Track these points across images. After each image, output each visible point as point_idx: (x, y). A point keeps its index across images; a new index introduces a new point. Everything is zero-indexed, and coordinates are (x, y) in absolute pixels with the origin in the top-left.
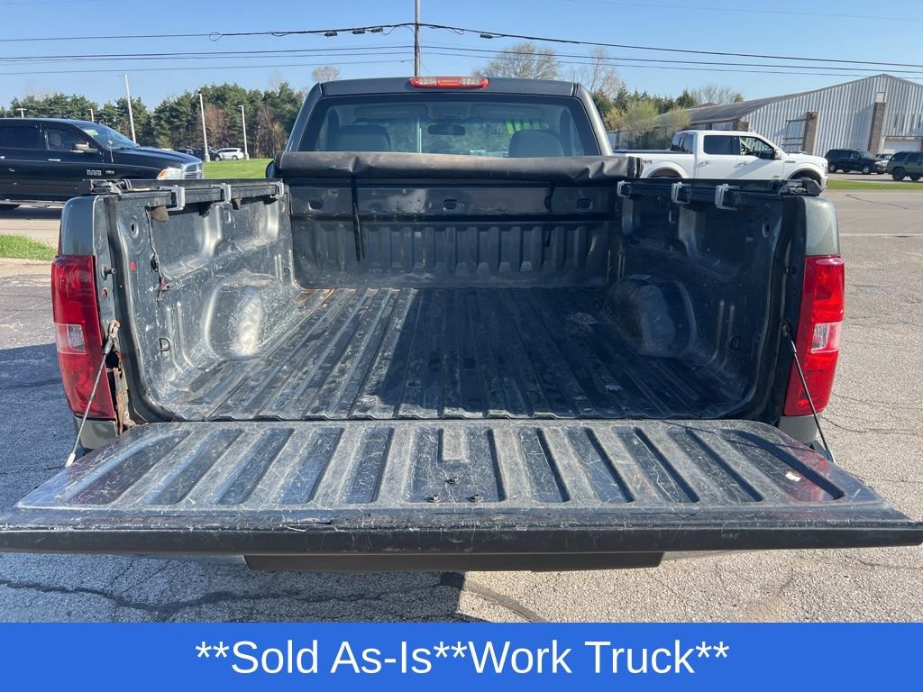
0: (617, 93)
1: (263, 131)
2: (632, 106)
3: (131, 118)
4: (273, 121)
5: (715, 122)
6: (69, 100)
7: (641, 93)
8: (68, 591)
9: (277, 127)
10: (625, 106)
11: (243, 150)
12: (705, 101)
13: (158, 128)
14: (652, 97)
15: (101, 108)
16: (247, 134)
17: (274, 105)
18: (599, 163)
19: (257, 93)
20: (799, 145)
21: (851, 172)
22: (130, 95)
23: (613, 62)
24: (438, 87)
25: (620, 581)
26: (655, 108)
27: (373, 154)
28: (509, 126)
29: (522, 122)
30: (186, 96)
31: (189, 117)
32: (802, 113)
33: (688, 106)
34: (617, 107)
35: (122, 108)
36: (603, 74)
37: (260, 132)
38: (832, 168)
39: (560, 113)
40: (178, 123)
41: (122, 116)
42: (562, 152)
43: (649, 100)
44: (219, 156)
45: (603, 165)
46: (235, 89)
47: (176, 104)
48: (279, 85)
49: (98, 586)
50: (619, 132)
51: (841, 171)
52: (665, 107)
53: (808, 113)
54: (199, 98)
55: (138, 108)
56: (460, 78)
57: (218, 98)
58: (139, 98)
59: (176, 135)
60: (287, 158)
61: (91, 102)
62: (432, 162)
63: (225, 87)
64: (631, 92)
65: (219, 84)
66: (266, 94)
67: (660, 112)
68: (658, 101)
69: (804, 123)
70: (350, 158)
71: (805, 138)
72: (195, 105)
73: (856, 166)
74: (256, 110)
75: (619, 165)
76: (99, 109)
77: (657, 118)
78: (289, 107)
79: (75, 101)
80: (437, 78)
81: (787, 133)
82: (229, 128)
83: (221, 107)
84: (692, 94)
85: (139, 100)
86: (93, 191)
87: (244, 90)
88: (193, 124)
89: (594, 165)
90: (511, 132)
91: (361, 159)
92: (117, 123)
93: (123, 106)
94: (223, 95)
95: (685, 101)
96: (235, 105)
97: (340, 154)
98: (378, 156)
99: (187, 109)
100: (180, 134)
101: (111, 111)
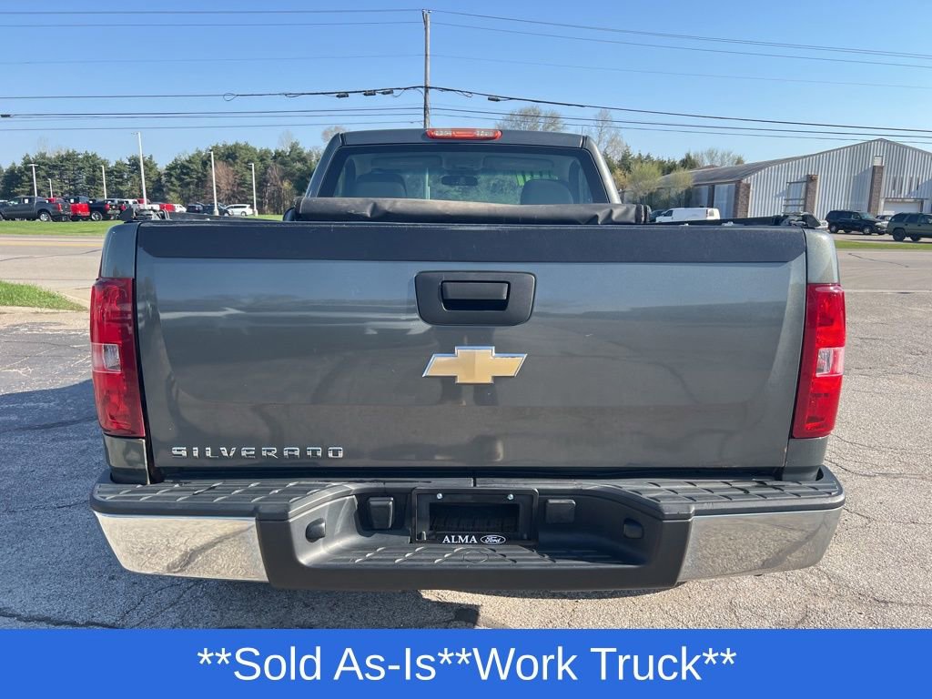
0: (621, 155)
1: (273, 188)
2: (636, 168)
3: (143, 175)
4: (282, 179)
5: (718, 183)
6: (80, 156)
7: (644, 154)
8: (78, 625)
9: (286, 185)
10: (629, 167)
11: (252, 207)
12: (707, 163)
13: (168, 184)
14: (655, 159)
15: (112, 164)
16: (257, 192)
17: (283, 163)
18: (607, 210)
19: (267, 152)
20: (800, 205)
21: (853, 232)
22: (142, 154)
23: (617, 124)
24: (453, 138)
25: (635, 616)
26: (658, 169)
27: (390, 200)
28: (520, 178)
29: (532, 174)
30: (197, 154)
31: (200, 175)
32: (802, 175)
33: (690, 168)
34: (621, 168)
35: (133, 165)
36: (607, 137)
37: (270, 189)
38: (833, 229)
39: (570, 164)
40: (189, 180)
41: (133, 172)
42: (571, 199)
43: (653, 162)
44: (228, 212)
45: (611, 212)
46: (247, 148)
47: (187, 161)
48: (289, 144)
49: (108, 620)
50: (624, 192)
51: (842, 231)
52: (668, 169)
53: (808, 175)
54: (210, 156)
55: (150, 165)
56: (474, 130)
57: (229, 156)
58: (151, 156)
59: (186, 191)
60: (307, 203)
61: (103, 158)
62: (447, 208)
63: (236, 146)
64: (635, 155)
65: (230, 143)
66: (277, 152)
67: (663, 174)
68: (662, 163)
69: (804, 184)
70: (368, 203)
71: (805, 199)
72: (205, 163)
73: (857, 227)
74: (266, 168)
75: (627, 212)
76: (110, 166)
77: (660, 179)
78: (299, 165)
79: (87, 158)
80: (453, 130)
81: (788, 194)
82: (239, 185)
83: (231, 165)
84: (695, 156)
85: (151, 158)
86: (135, 219)
87: (255, 149)
88: (203, 181)
89: (604, 211)
90: (522, 183)
91: (379, 205)
92: (128, 180)
93: (135, 164)
94: (234, 153)
95: (688, 163)
96: (245, 163)
97: (358, 200)
98: (395, 202)
99: (197, 166)
100: (190, 190)
101: (122, 168)
